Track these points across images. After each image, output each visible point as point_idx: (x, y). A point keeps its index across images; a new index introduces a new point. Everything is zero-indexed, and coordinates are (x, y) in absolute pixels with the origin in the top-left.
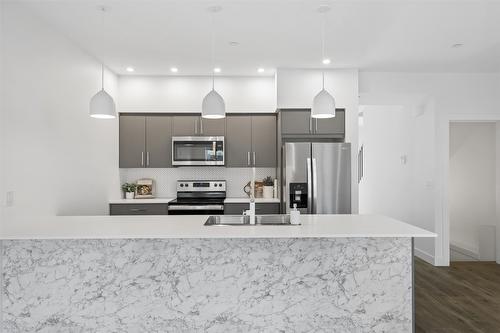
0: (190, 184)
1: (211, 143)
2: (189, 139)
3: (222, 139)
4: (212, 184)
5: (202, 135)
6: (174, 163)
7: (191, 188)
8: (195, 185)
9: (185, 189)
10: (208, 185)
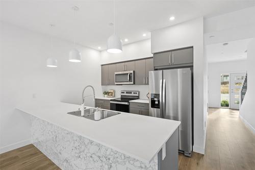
0: (125, 92)
1: (128, 74)
2: (120, 73)
3: (132, 72)
4: (133, 92)
5: (126, 71)
6: (116, 83)
7: (125, 94)
8: (127, 93)
9: (123, 94)
10: (131, 93)
